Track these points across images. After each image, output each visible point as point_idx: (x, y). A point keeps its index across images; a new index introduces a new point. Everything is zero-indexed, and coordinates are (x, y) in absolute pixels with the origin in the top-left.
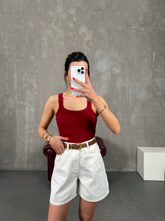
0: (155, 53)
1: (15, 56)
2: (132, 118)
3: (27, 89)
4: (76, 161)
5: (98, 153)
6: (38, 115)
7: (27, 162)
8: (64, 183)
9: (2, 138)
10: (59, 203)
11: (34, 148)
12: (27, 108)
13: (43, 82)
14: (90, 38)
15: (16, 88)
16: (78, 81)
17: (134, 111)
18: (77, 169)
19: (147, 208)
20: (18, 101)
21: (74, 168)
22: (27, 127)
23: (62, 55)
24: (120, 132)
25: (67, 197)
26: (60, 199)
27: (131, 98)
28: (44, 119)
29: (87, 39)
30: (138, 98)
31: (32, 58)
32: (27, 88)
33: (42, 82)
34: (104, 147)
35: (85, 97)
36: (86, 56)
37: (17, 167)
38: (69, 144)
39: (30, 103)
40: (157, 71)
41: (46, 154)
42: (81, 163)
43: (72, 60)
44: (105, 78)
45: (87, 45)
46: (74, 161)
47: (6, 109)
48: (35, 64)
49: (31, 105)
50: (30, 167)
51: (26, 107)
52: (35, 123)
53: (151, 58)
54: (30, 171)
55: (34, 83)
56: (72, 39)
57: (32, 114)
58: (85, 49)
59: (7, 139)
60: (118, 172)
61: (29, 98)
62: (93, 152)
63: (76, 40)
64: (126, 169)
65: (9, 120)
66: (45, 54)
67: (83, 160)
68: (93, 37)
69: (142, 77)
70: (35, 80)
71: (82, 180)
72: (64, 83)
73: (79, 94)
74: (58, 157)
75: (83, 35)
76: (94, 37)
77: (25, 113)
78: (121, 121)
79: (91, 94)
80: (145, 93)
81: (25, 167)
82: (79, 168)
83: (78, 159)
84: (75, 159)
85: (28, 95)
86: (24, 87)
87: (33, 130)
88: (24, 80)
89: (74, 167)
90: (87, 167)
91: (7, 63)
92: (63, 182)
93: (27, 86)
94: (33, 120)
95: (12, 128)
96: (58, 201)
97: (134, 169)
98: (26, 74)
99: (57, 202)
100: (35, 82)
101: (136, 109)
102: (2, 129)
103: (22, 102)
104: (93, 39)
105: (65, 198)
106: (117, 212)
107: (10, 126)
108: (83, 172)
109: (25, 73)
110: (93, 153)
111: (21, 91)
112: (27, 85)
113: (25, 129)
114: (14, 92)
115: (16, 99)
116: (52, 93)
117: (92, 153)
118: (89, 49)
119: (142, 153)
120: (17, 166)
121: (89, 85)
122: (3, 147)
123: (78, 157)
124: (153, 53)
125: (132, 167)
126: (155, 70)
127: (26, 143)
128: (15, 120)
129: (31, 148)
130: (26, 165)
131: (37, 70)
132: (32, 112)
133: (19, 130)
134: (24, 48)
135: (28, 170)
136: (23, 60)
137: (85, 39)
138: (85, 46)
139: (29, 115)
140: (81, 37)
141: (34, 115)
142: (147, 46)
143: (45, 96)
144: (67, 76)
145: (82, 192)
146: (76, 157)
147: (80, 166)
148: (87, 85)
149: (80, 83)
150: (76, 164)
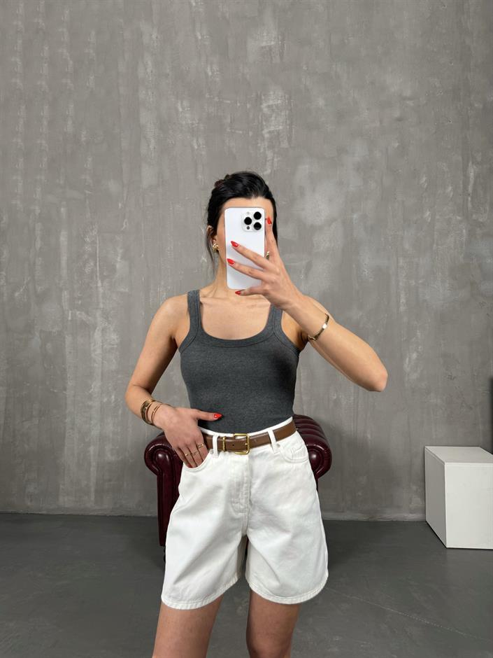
0: (475, 167)
1: (62, 182)
2: (410, 359)
3: (97, 276)
4: (239, 485)
5: (303, 463)
6: (128, 352)
7: (96, 491)
9: (24, 419)
10: (187, 603)
11: (117, 448)
12: (96, 330)
13: (143, 255)
14: (281, 127)
15: (64, 272)
16: (246, 252)
17: (413, 340)
18: (242, 507)
19: (457, 631)
20: (70, 312)
21: (234, 505)
22: (96, 386)
23: (200, 177)
27: (403, 300)
28: (146, 363)
29: (272, 128)
30: (425, 301)
31: (113, 186)
32: (98, 274)
33: (141, 255)
34: (324, 445)
37: (66, 506)
38: (218, 438)
39: (106, 316)
40: (481, 220)
41: (153, 466)
42: (253, 491)
44: (326, 241)
45: (271, 147)
46: (235, 485)
47: (37, 334)
48: (120, 205)
49: (109, 323)
50: (106, 506)
51: (95, 328)
52: (120, 376)
53: (461, 182)
54: (105, 516)
55: (119, 259)
56: (228, 130)
57: (112, 349)
58: (266, 158)
59: (37, 422)
60: (367, 522)
61: (104, 303)
62: (288, 458)
63: (241, 132)
64: (391, 515)
65: (45, 365)
66: (148, 175)
67: (259, 481)
68: (288, 122)
69: (436, 237)
70: (120, 251)
71: (255, 540)
72: (204, 258)
75: (260, 118)
76: (291, 124)
77: (92, 345)
80: (447, 285)
81: (91, 504)
82: (249, 506)
83: (245, 478)
84: (235, 480)
85: (100, 295)
86: (87, 270)
87: (113, 397)
88: (90, 249)
89: (234, 502)
93: (98, 267)
94: (114, 367)
95: (51, 390)
97: (414, 515)
98: (95, 233)
100: (120, 255)
101: (419, 334)
102: (24, 393)
103: (83, 313)
104: (291, 128)
106: (365, 643)
107: (48, 383)
109: (91, 230)
110: (290, 462)
111: (80, 282)
112: (98, 264)
113: (90, 392)
114: (59, 284)
115: (66, 305)
116: (169, 288)
117: (287, 461)
118: (279, 159)
119: (441, 466)
120: (66, 502)
121: (277, 264)
122: (26, 446)
123: (245, 474)
124: (468, 166)
125: (411, 506)
126: (474, 216)
127: (92, 433)
128: (63, 366)
129: (108, 447)
130: (93, 498)
131: (126, 220)
132: (112, 343)
133: (74, 396)
134: (90, 159)
135: (100, 513)
136: (87, 192)
137: (265, 131)
138: (265, 150)
139: (103, 351)
140: (254, 124)
141: (118, 353)
142: (450, 147)
143: (151, 295)
144: (213, 243)
145: (255, 574)
146: (240, 474)
147: (250, 500)
148: (271, 261)
149: (251, 256)
150: (241, 493)
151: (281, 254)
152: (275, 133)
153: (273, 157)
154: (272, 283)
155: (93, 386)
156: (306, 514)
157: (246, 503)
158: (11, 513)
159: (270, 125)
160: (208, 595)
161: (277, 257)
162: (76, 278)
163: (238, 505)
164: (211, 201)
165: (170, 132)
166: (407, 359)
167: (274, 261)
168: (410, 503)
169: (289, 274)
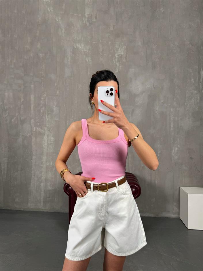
1: (32, 74)
3: (45, 113)
5: (130, 195)
6: (57, 144)
7: (43, 202)
9: (15, 171)
11: (52, 184)
12: (45, 136)
14: (123, 53)
15: (32, 112)
16: (106, 105)
17: (176, 142)
18: (103, 215)
19: (192, 264)
20: (34, 128)
21: (100, 214)
22: (44, 158)
23: (89, 73)
24: (158, 168)
27: (172, 126)
30: (181, 126)
31: (53, 77)
33: (64, 105)
34: (138, 185)
38: (94, 184)
39: (49, 130)
41: (67, 192)
44: (140, 101)
45: (119, 61)
46: (101, 205)
47: (21, 137)
48: (56, 84)
49: (50, 133)
50: (47, 208)
51: (45, 135)
52: (54, 155)
53: (197, 77)
54: (47, 212)
55: (55, 107)
56: (101, 54)
57: (51, 143)
58: (116, 65)
59: (20, 173)
60: (155, 217)
61: (48, 125)
63: (106, 55)
64: (165, 215)
65: (24, 149)
66: (67, 72)
69: (186, 100)
70: (55, 103)
72: (89, 107)
74: (79, 200)
75: (114, 49)
76: (127, 52)
77: (43, 141)
78: (159, 154)
80: (191, 120)
81: (41, 207)
84: (101, 203)
85: (47, 121)
86: (42, 111)
87: (51, 163)
88: (43, 102)
89: (100, 213)
93: (46, 110)
94: (52, 151)
95: (26, 159)
97: (175, 215)
98: (45, 96)
99: (76, 256)
100: (55, 105)
101: (178, 140)
102: (15, 160)
103: (40, 128)
104: (127, 54)
107: (25, 157)
109: (44, 94)
110: (124, 194)
111: (39, 116)
112: (46, 108)
113: (42, 161)
114: (30, 116)
115: (33, 125)
116: (75, 119)
117: (123, 194)
118: (122, 66)
119: (187, 195)
120: (31, 206)
121: (120, 110)
122: (15, 183)
124: (200, 71)
125: (173, 211)
127: (43, 177)
128: (31, 150)
129: (49, 184)
130: (42, 204)
131: (58, 91)
132: (51, 141)
133: (35, 162)
134: (44, 65)
135: (45, 211)
136: (42, 79)
137: (116, 54)
138: (116, 63)
139: (47, 144)
140: (112, 52)
141: (53, 145)
142: (193, 62)
143: (67, 122)
144: (92, 100)
145: (109, 245)
147: (107, 212)
148: (117, 108)
149: (109, 107)
150: (103, 209)
151: (121, 106)
152: (120, 55)
153: (119, 65)
154: (117, 118)
155: (43, 158)
157: (105, 213)
158: (9, 210)
159: (118, 52)
160: (88, 254)
161: (120, 107)
162: (37, 114)
164: (91, 83)
165: (77, 55)
166: (173, 151)
168: (173, 210)
169: (125, 114)
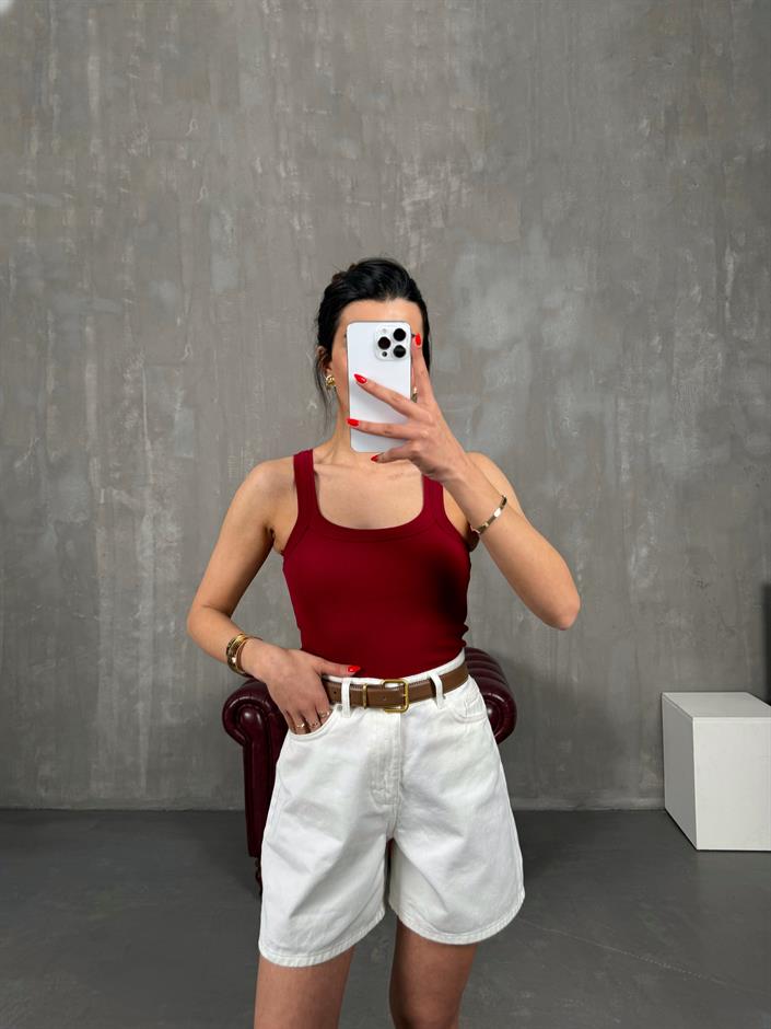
0: (735, 255)
1: (86, 286)
2: (637, 557)
3: (143, 434)
4: (384, 760)
5: (481, 722)
7: (149, 772)
8: (328, 865)
9: (33, 661)
10: (309, 956)
11: (180, 703)
12: (145, 520)
13: (216, 400)
14: (431, 196)
15: (92, 427)
16: (378, 391)
17: (642, 527)
18: (388, 795)
20: (103, 491)
21: (375, 791)
22: (145, 607)
23: (305, 274)
25: (343, 928)
26: (312, 939)
27: (625, 465)
29: (418, 197)
30: (661, 465)
31: (167, 291)
32: (146, 430)
33: (212, 400)
34: (504, 695)
35: (409, 458)
36: (414, 278)
37: (102, 796)
38: (352, 685)
39: (159, 496)
40: (746, 338)
41: (237, 733)
42: (407, 770)
43: (352, 294)
44: (504, 374)
45: (416, 226)
46: (378, 760)
47: (51, 527)
48: (179, 321)
49: (164, 508)
50: (165, 796)
51: (142, 517)
52: (182, 591)
53: (714, 279)
54: (164, 811)
55: (178, 406)
56: (348, 200)
57: (169, 548)
59: (54, 665)
61: (154, 476)
62: (460, 718)
63: (369, 204)
64: (610, 800)
65: (65, 576)
66: (223, 273)
67: (415, 754)
68: (443, 188)
69: (675, 365)
70: (181, 394)
71: (408, 847)
72: (313, 404)
73: (384, 446)
74: (292, 744)
75: (398, 181)
77: (138, 542)
78: (581, 571)
79: (438, 444)
80: (694, 441)
81: (142, 794)
82: (400, 793)
83: (394, 750)
84: (378, 753)
85: (150, 464)
86: (129, 425)
87: (172, 624)
88: (132, 391)
89: (375, 787)
90: (432, 786)
91: (50, 318)
92: (325, 859)
93: (145, 419)
94: (173, 577)
95: (76, 614)
96: (303, 945)
97: (647, 800)
98: (139, 365)
99: (298, 951)
100: (180, 400)
101: (650, 518)
102: (33, 619)
103: (123, 493)
104: (447, 197)
105: (332, 934)
106: (571, 1000)
107: (69, 604)
108: (417, 811)
109: (134, 362)
110: (462, 722)
111: (118, 443)
112: (145, 415)
113: (137, 616)
114: (84, 446)
115: (95, 479)
116: (259, 450)
117: (458, 721)
118: (429, 245)
119: (688, 724)
120: (101, 791)
121: (429, 409)
122: (38, 703)
123: (394, 742)
124: (724, 255)
125: (641, 786)
126: (735, 333)
127: (141, 680)
128: (94, 577)
129: (166, 703)
130: (143, 782)
131: (188, 345)
132: (169, 539)
133: (111, 624)
134: (130, 249)
135: (155, 806)
136: (126, 301)
137: (406, 202)
138: (407, 232)
139: (155, 552)
140: (390, 191)
141: (179, 555)
142: (695, 223)
143: (230, 462)
144: (328, 370)
145: (409, 901)
146: (386, 743)
147: (402, 785)
148: (420, 405)
150: (386, 773)
152: (423, 204)
154: (424, 440)
155: (140, 607)
156: (486, 803)
157: (395, 788)
158: (16, 810)
159: (414, 193)
161: (430, 398)
162: (111, 437)
163: (382, 793)
165: (258, 205)
166: (633, 559)
167: (425, 405)
168: (640, 782)
